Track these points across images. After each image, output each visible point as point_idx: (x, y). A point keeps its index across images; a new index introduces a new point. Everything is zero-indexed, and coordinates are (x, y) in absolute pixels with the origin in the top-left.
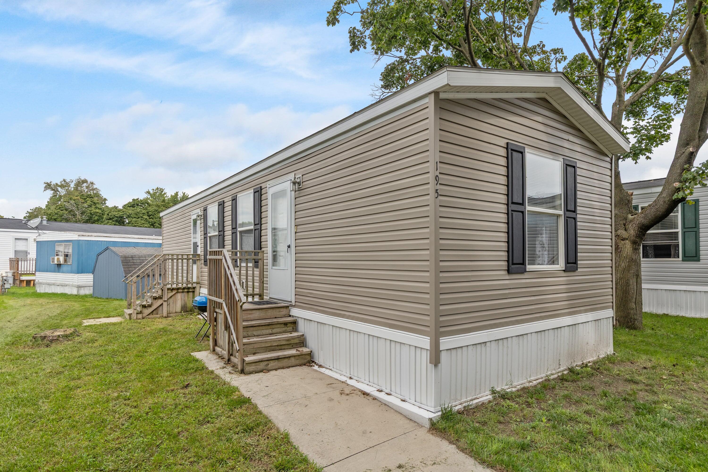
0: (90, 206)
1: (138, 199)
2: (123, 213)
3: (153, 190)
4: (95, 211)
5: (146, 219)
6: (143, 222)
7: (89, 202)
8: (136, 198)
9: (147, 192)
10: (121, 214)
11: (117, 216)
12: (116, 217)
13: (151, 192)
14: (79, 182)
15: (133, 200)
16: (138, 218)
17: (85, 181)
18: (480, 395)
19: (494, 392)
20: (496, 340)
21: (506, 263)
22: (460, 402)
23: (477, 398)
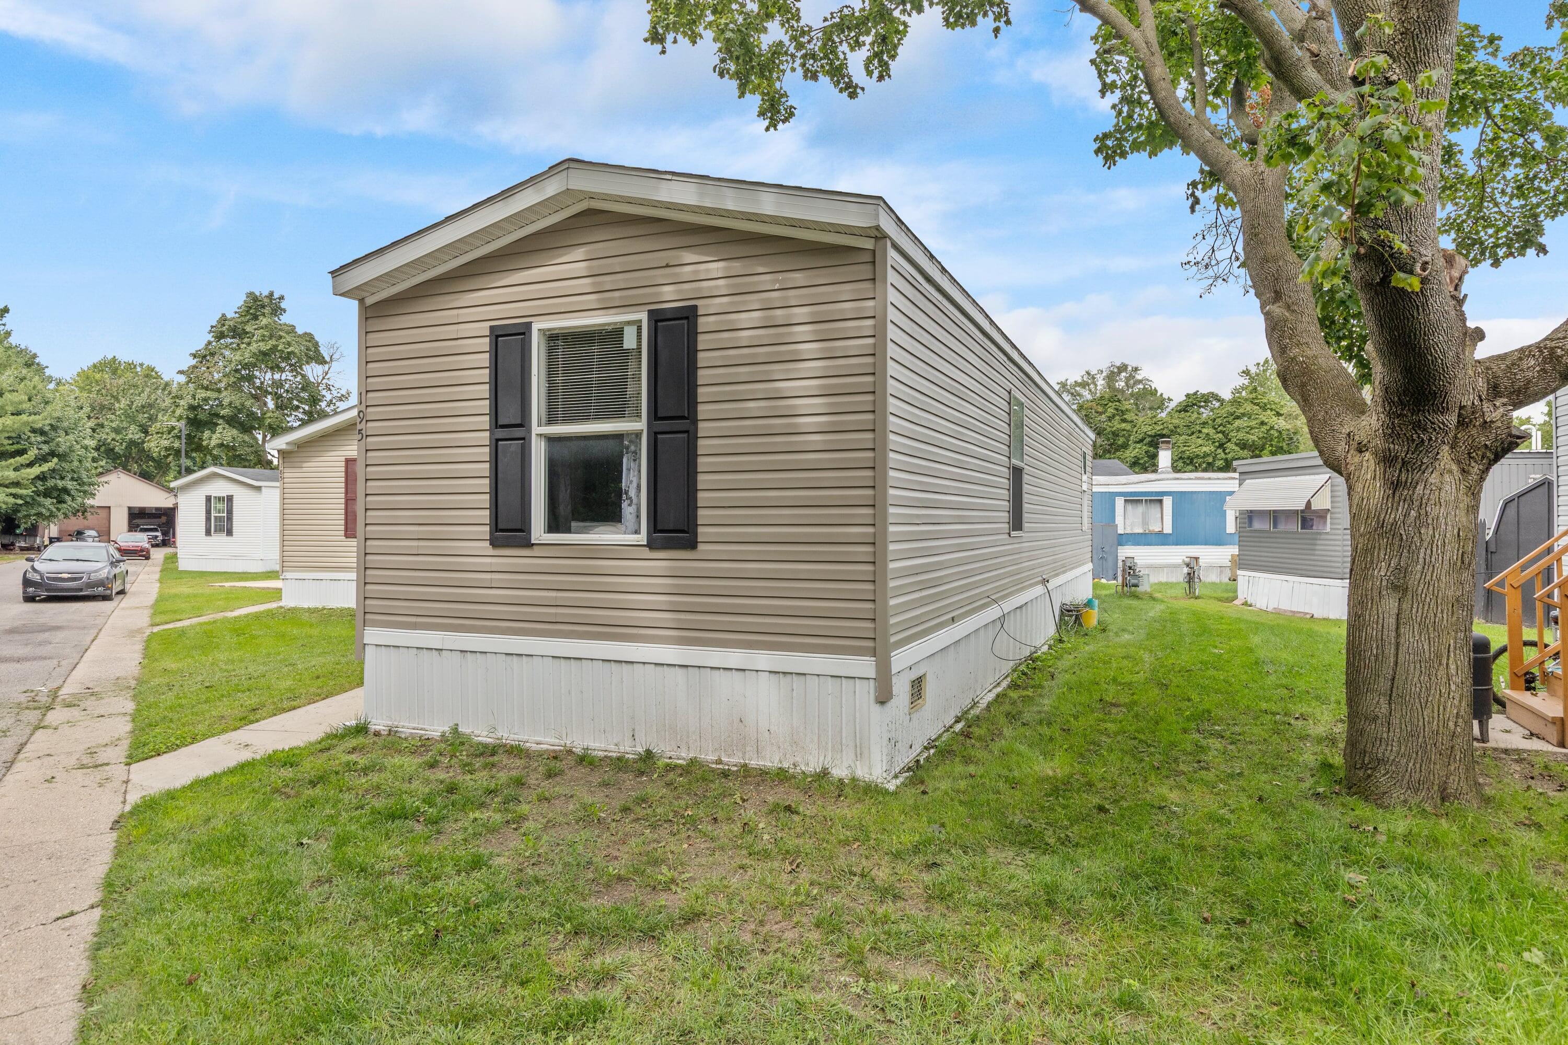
0: (1110, 419)
1: (1195, 393)
2: (1162, 427)
3: (1258, 364)
4: (1118, 426)
5: (1208, 434)
6: (1200, 441)
7: (1111, 411)
8: (1191, 392)
9: (1244, 372)
10: (1158, 428)
11: (1149, 433)
12: (1150, 436)
13: (1253, 370)
14: (1112, 372)
15: (1188, 396)
16: (1193, 433)
17: (1123, 368)
18: (432, 728)
19: (455, 730)
20: (461, 651)
21: (487, 528)
22: (390, 723)
23: (424, 730)
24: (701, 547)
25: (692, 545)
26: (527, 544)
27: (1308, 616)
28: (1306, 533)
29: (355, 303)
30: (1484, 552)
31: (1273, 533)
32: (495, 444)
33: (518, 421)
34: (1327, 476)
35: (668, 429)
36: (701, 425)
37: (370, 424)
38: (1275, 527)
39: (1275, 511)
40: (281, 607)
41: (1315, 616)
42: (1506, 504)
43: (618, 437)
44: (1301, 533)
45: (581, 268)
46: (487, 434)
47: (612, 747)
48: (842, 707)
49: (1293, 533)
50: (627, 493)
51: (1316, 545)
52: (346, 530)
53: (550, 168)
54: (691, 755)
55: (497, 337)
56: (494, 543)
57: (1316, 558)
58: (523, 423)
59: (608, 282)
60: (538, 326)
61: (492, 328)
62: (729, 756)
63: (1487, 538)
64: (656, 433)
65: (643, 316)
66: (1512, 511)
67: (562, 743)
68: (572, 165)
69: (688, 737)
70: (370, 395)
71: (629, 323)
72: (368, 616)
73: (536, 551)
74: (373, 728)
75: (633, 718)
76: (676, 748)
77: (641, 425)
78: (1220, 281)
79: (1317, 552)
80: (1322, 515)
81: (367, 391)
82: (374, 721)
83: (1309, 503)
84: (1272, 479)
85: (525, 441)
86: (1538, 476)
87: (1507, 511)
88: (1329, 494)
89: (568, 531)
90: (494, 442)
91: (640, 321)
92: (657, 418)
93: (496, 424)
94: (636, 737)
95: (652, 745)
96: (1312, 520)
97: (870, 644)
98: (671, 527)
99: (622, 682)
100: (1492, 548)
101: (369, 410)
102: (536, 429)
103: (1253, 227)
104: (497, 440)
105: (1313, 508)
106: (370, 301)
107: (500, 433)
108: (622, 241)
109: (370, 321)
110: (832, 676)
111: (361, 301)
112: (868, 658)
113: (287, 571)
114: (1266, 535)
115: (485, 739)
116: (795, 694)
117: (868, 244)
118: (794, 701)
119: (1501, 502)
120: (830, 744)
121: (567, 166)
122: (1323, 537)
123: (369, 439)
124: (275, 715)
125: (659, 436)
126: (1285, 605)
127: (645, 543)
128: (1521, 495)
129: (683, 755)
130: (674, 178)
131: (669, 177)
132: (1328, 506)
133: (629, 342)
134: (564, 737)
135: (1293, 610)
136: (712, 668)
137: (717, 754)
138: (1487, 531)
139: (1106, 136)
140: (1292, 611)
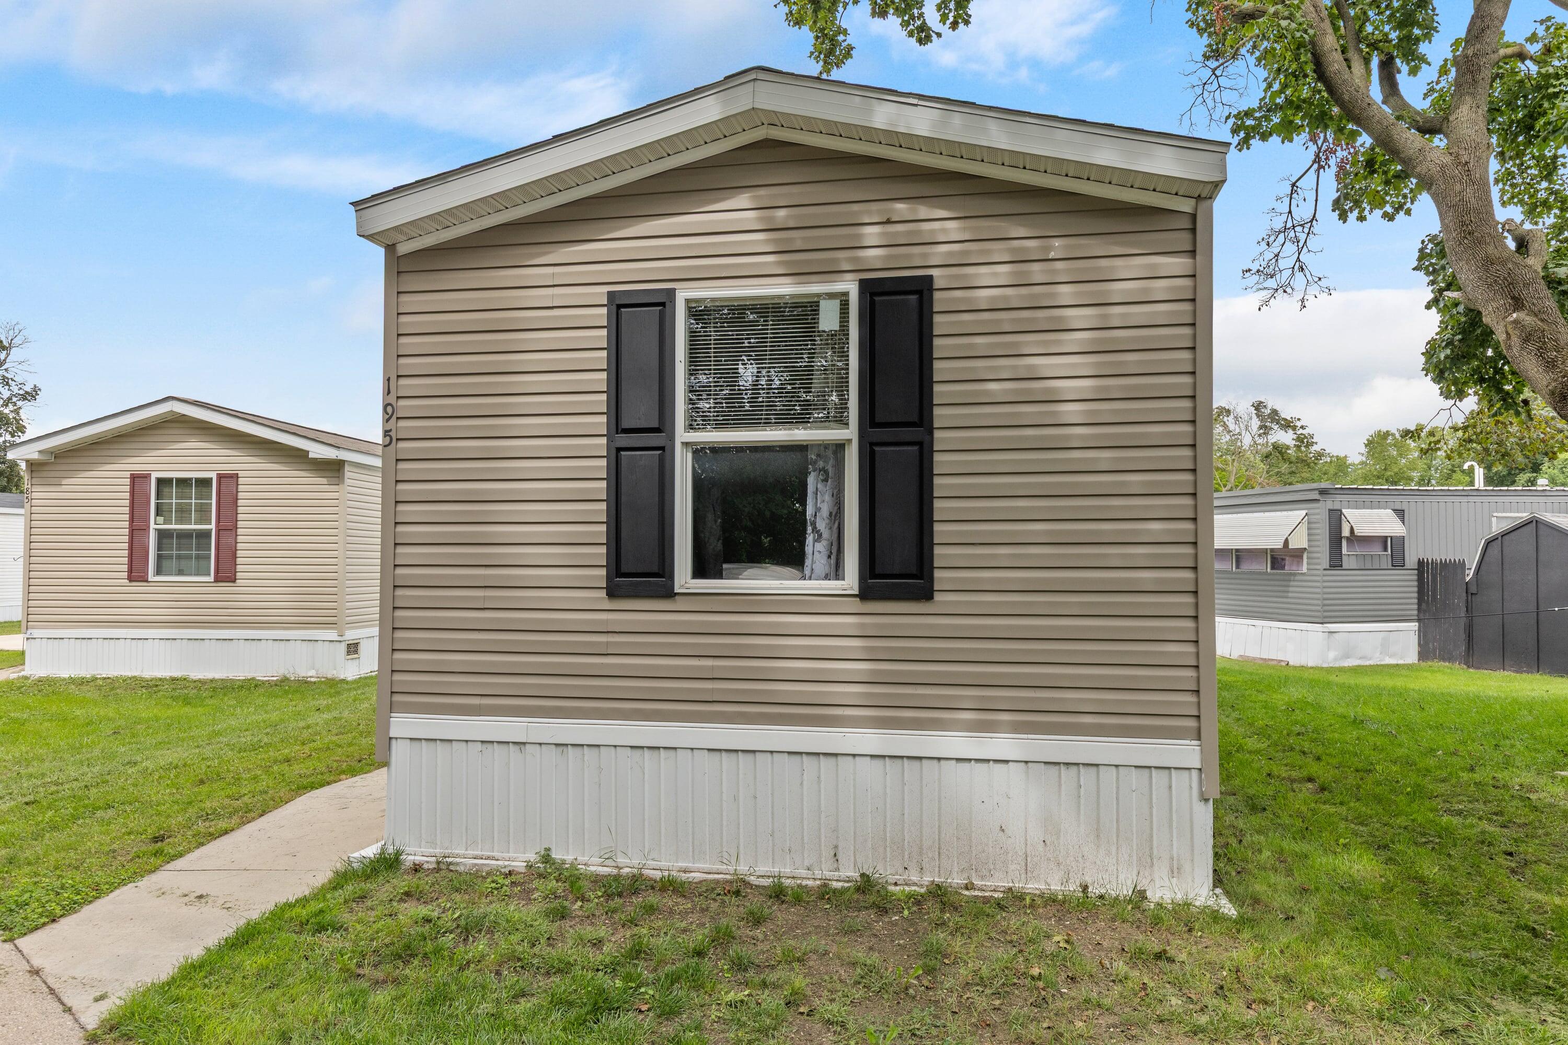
18: (506, 855)
19: (546, 858)
20: (557, 745)
21: (603, 572)
22: (438, 851)
23: (493, 858)
24: (938, 597)
25: (926, 594)
26: (669, 593)
27: (1283, 664)
28: (1277, 574)
29: (380, 252)
30: (1464, 594)
31: (1235, 573)
32: (616, 455)
33: (655, 424)
34: (1304, 513)
35: (891, 440)
36: (937, 434)
37: (402, 423)
38: (1237, 567)
39: (1237, 550)
40: (26, 678)
41: (1291, 663)
42: (1489, 543)
43: (801, 448)
44: (1270, 574)
45: (750, 218)
46: (604, 441)
47: (803, 872)
48: (1151, 807)
49: (1260, 573)
50: (814, 524)
51: (1289, 586)
52: (130, 571)
53: (727, 78)
54: (927, 879)
55: (619, 307)
56: (613, 592)
57: (1289, 600)
58: (664, 426)
59: (798, 239)
60: (683, 295)
61: (610, 294)
62: (983, 878)
63: (1468, 579)
64: (872, 444)
65: (850, 286)
66: (1495, 550)
67: (731, 869)
68: (762, 75)
69: (921, 854)
70: (402, 381)
71: (831, 296)
72: (397, 698)
73: (679, 604)
74: (409, 860)
75: (835, 830)
76: (901, 870)
77: (850, 433)
78: (1280, 291)
79: (1290, 595)
80: (1298, 554)
81: (398, 376)
82: (408, 849)
83: (1286, 542)
84: (1235, 515)
85: (665, 452)
86: (1525, 515)
87: (1489, 551)
88: (1305, 532)
89: (719, 575)
90: (614, 451)
91: (846, 294)
92: (874, 424)
93: (617, 426)
94: (839, 857)
95: (866, 867)
96: (1283, 559)
97: (1192, 723)
98: (896, 571)
99: (819, 782)
100: (1473, 589)
101: (402, 403)
102: (682, 435)
103: (1463, 224)
104: (619, 450)
105: (1290, 547)
106: (404, 248)
107: (624, 440)
108: (814, 185)
109: (404, 277)
110: (1136, 767)
111: (390, 249)
112: (1188, 742)
113: (33, 628)
114: (1229, 576)
115: (600, 869)
116: (1082, 792)
117: (1186, 206)
118: (1082, 801)
119: (1483, 541)
120: (1135, 858)
121: (753, 76)
122: (1298, 578)
123: (401, 445)
124: (202, 844)
125: (877, 449)
126: (1253, 652)
127: (857, 593)
128: (1504, 534)
129: (915, 879)
130: (921, 103)
131: (915, 101)
132: (1304, 545)
133: (828, 320)
134: (733, 860)
135: (1262, 656)
136: (958, 760)
137: (965, 875)
138: (1467, 572)
139: (1248, 114)
140: (1262, 659)
